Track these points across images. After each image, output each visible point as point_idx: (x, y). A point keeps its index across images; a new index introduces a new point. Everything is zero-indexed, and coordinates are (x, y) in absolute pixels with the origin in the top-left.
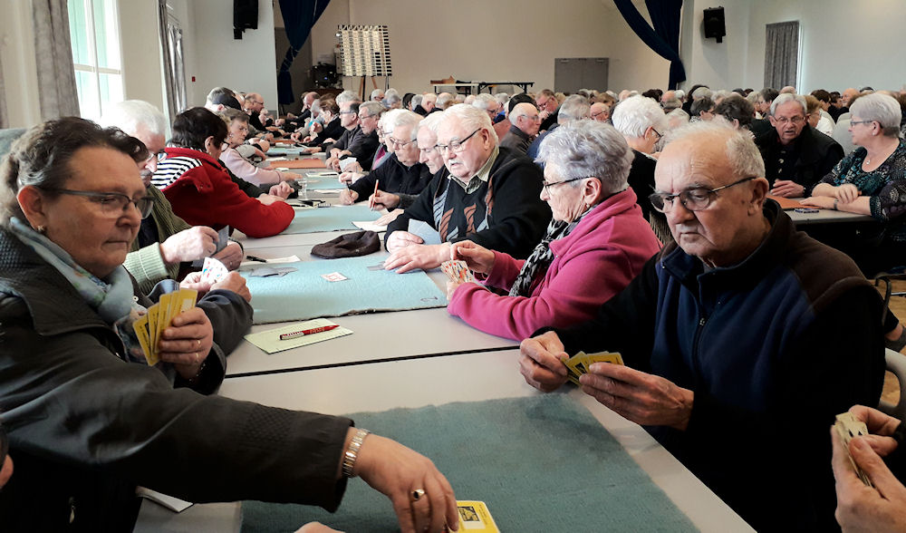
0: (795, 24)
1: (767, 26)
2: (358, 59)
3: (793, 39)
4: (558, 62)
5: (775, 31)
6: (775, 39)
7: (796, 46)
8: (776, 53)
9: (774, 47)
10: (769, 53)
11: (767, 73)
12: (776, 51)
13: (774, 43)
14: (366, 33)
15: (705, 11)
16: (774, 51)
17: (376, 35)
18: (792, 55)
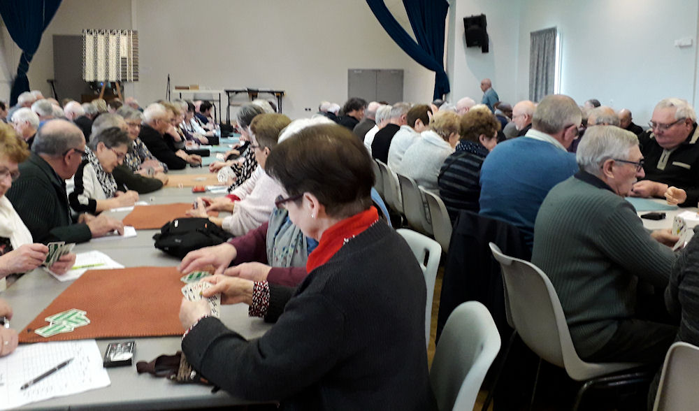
0: (552, 31)
1: (532, 34)
3: (552, 46)
4: (351, 73)
5: (538, 38)
6: (537, 47)
7: (554, 55)
13: (536, 52)
14: (113, 39)
15: (464, 19)
16: (536, 61)
17: (124, 40)
18: (551, 64)
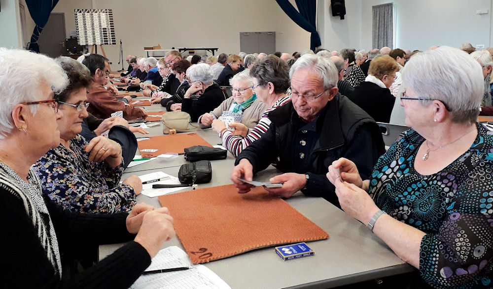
0: (390, 5)
1: (373, 7)
2: (89, 33)
3: (390, 15)
4: (242, 34)
5: (378, 10)
6: (378, 16)
7: (392, 20)
8: (379, 25)
9: (378, 21)
10: (375, 26)
11: (374, 39)
12: (379, 23)
13: (378, 18)
14: (95, 15)
16: (378, 24)
17: (103, 16)
18: (390, 26)
